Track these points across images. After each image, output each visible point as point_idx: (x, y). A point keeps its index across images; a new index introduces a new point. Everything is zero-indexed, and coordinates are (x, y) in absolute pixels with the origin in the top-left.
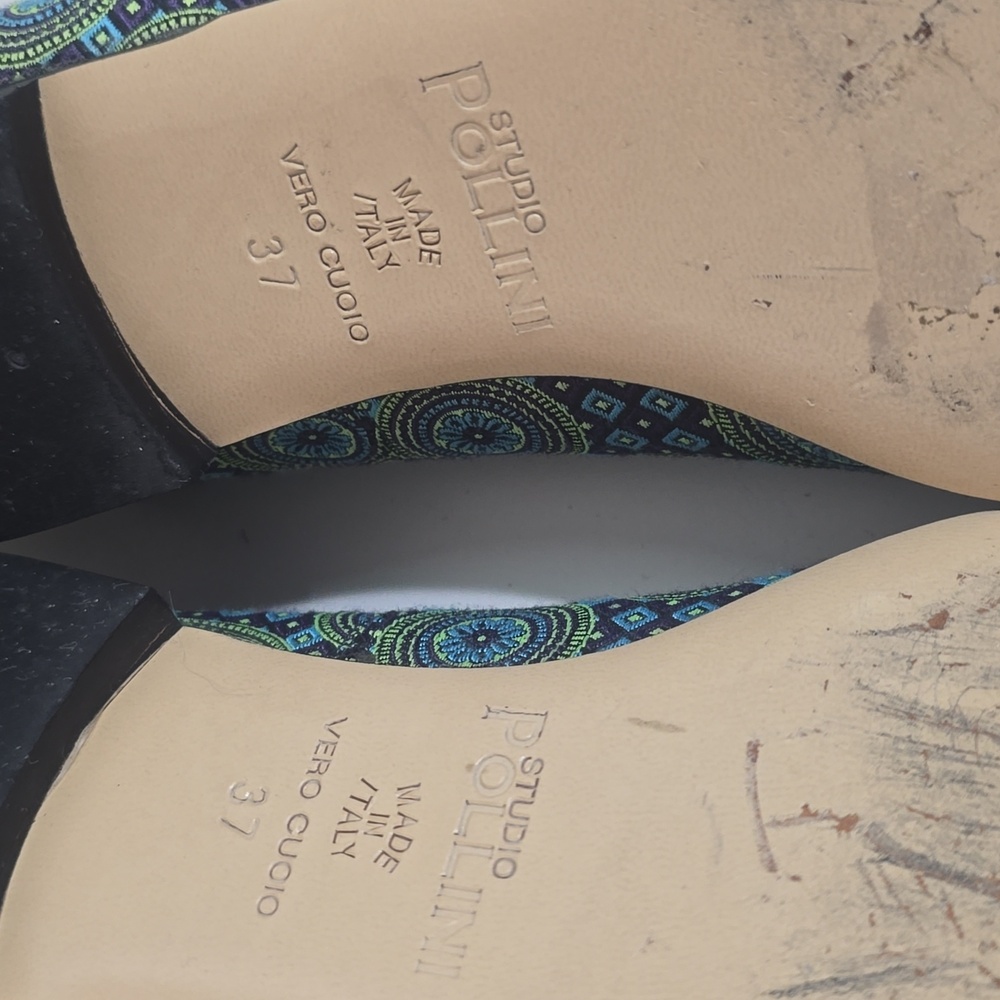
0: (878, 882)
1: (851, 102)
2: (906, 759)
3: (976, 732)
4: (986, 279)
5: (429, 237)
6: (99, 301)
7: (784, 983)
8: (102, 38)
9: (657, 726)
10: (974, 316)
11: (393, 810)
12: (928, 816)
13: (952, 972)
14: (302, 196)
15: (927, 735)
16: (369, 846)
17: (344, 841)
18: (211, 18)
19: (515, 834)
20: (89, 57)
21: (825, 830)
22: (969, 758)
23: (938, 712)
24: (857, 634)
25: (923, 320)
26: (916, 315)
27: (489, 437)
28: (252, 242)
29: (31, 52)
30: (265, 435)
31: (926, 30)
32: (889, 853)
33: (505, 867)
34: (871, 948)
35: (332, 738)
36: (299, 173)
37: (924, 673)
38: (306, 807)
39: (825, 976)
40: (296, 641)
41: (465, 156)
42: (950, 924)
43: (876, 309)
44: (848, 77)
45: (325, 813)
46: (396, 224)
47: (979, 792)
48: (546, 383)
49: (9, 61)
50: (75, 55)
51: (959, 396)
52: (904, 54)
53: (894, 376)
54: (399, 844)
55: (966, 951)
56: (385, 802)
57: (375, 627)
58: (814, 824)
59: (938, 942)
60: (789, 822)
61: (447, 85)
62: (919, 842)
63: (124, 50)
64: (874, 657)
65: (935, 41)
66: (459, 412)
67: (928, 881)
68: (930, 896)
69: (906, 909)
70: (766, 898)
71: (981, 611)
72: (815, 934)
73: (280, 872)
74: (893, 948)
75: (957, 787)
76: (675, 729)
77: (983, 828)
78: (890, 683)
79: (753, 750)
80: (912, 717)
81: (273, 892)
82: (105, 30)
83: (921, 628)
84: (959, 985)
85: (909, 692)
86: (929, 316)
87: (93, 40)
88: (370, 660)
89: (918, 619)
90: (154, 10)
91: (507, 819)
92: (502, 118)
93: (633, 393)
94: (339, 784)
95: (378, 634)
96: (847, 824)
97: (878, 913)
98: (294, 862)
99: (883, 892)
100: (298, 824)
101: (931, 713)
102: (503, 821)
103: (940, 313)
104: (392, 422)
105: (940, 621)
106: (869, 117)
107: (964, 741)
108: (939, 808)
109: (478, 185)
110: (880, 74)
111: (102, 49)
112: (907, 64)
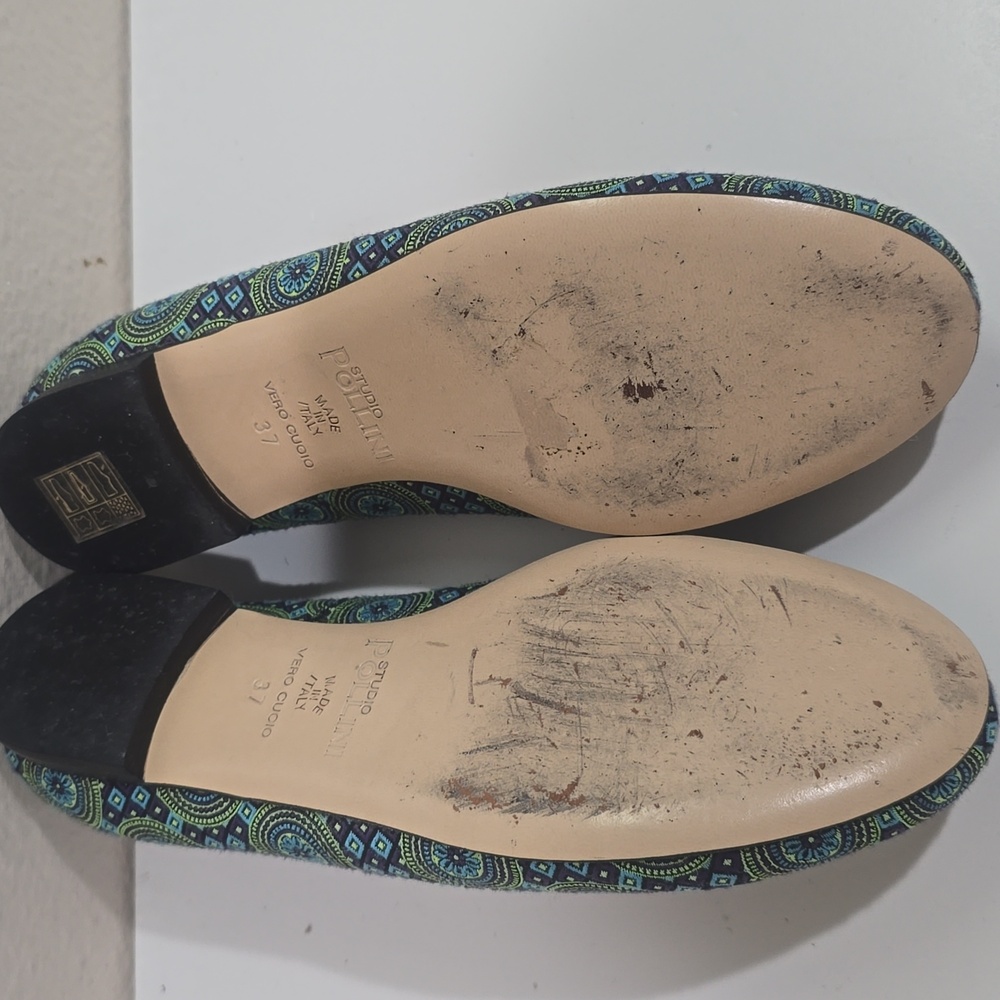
0: (514, 706)
1: (499, 362)
2: (535, 653)
3: (567, 641)
4: (571, 435)
5: (333, 420)
6: (190, 453)
7: (469, 749)
8: (182, 332)
9: (438, 644)
10: (570, 451)
11: (322, 688)
12: (539, 677)
13: (535, 741)
14: (276, 404)
15: (546, 643)
16: (311, 704)
17: (301, 702)
18: (230, 324)
19: (372, 695)
20: (177, 342)
21: (496, 686)
22: (562, 652)
23: (553, 632)
24: (526, 599)
25: (548, 453)
26: (545, 452)
27: (386, 508)
28: (256, 424)
29: (150, 338)
30: (277, 511)
31: (523, 332)
32: (520, 693)
33: (367, 709)
34: (506, 733)
35: (299, 658)
36: (273, 393)
37: (551, 616)
38: (286, 689)
39: (485, 745)
40: (294, 614)
41: (344, 386)
42: (539, 722)
43: (527, 449)
44: (495, 352)
45: (294, 691)
46: (318, 415)
47: (563, 666)
48: (403, 483)
49: (141, 342)
50: (170, 341)
51: (571, 487)
52: (515, 342)
53: (542, 479)
54: (324, 702)
55: (541, 732)
56: (320, 685)
57: (332, 606)
58: (493, 683)
59: (533, 729)
60: (483, 683)
61: (330, 356)
62: (533, 688)
63: (192, 339)
64: (532, 609)
65: (528, 337)
66: (367, 497)
67: (533, 705)
68: (532, 710)
69: (523, 717)
70: (468, 715)
71: (582, 586)
72: (484, 728)
73: (273, 718)
74: (514, 733)
75: (553, 665)
76: (445, 645)
77: (561, 681)
78: (536, 621)
79: (474, 653)
80: (541, 635)
81: (269, 727)
82: (183, 327)
83: (555, 595)
84: (537, 746)
85: (542, 625)
86: (550, 452)
87: (178, 332)
88: (326, 621)
89: (554, 591)
90: (205, 319)
91: (370, 689)
92: (356, 370)
93: (443, 488)
94: (301, 678)
95: (333, 610)
96: (505, 682)
97: (511, 718)
98: (279, 713)
99: (514, 710)
100: (282, 697)
101: (550, 633)
102: (368, 691)
103: (556, 450)
104: (337, 502)
105: (563, 591)
106: (507, 368)
107: (561, 645)
108: (545, 674)
109: (351, 397)
110: (508, 350)
111: (182, 337)
112: (518, 346)
